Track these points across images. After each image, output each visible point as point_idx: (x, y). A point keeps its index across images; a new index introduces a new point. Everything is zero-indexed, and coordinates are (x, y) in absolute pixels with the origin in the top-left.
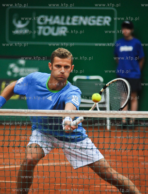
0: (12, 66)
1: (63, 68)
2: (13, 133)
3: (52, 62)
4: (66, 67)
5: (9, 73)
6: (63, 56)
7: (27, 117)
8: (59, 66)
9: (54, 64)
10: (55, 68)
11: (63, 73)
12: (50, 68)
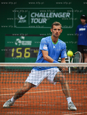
0: (18, 40)
1: (57, 30)
2: (20, 75)
3: (52, 28)
4: (59, 30)
5: (16, 44)
6: (57, 25)
7: (27, 67)
8: (55, 29)
9: (53, 29)
10: (54, 30)
11: (57, 32)
12: (52, 31)
